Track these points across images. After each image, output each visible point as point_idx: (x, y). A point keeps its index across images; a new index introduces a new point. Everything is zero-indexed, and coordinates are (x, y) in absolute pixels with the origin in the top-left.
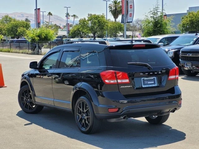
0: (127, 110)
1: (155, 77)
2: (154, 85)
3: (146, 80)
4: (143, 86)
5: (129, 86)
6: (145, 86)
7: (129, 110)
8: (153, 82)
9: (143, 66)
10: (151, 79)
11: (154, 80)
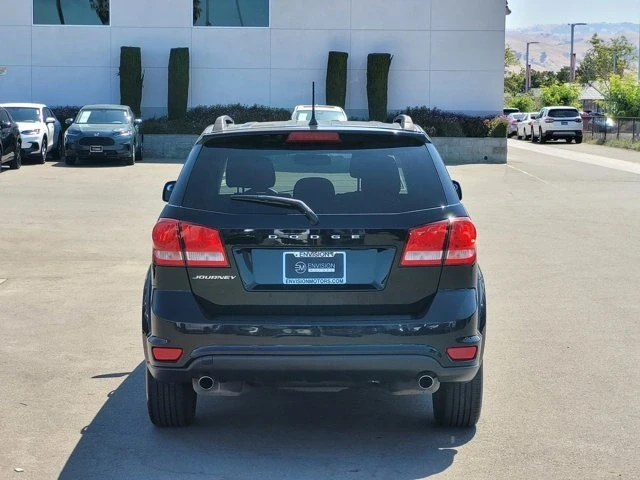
0: (205, 359)
1: (344, 253)
2: (332, 281)
3: (301, 259)
4: (285, 281)
5: (226, 278)
6: (295, 281)
7: (210, 358)
8: (333, 270)
9: (288, 207)
10: (322, 258)
11: (337, 261)
